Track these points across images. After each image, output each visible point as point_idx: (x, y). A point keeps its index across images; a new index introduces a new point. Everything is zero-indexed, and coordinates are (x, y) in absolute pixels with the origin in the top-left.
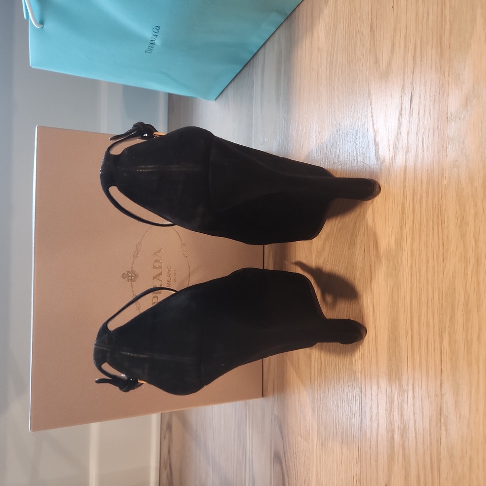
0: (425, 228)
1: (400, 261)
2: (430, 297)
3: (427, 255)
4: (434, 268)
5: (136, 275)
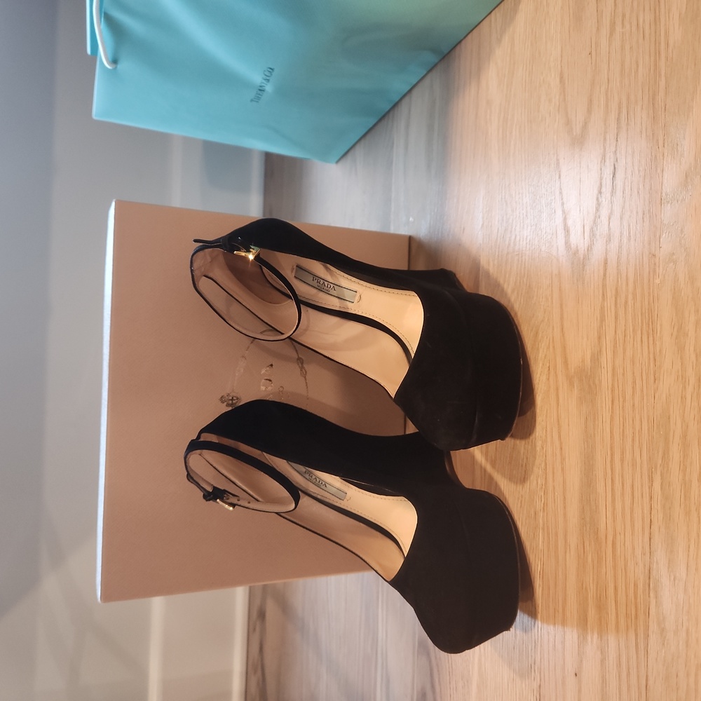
0: (632, 340)
1: (597, 382)
2: (637, 428)
3: (633, 373)
4: (642, 391)
5: (237, 399)
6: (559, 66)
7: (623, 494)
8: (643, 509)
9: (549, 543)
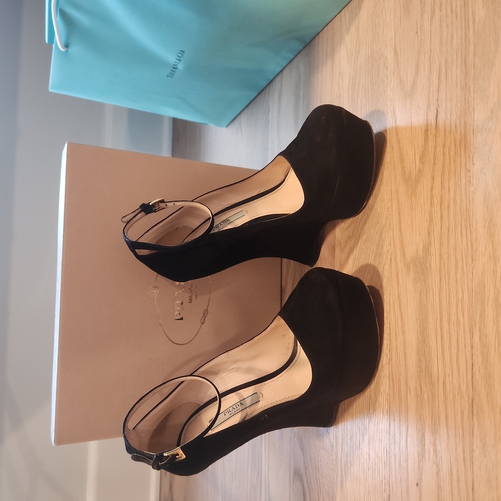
3: (456, 257)
6: (393, 44)
7: (450, 346)
8: (466, 356)
9: (394, 387)
